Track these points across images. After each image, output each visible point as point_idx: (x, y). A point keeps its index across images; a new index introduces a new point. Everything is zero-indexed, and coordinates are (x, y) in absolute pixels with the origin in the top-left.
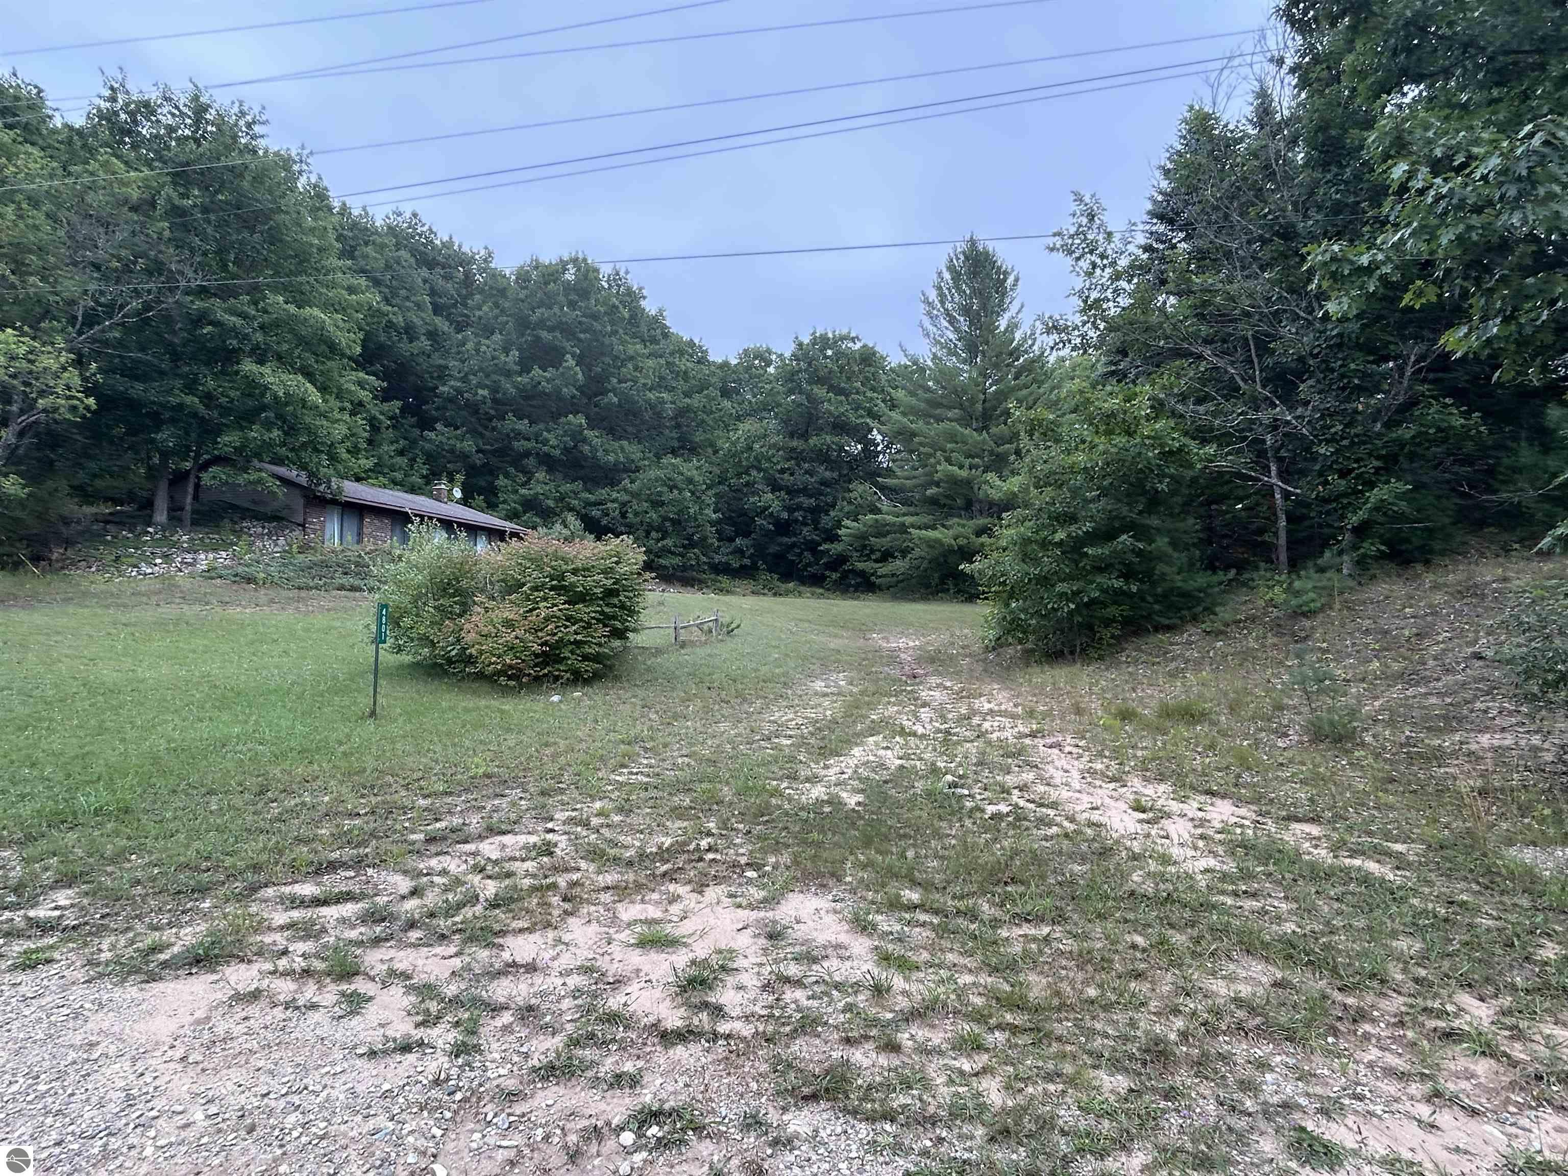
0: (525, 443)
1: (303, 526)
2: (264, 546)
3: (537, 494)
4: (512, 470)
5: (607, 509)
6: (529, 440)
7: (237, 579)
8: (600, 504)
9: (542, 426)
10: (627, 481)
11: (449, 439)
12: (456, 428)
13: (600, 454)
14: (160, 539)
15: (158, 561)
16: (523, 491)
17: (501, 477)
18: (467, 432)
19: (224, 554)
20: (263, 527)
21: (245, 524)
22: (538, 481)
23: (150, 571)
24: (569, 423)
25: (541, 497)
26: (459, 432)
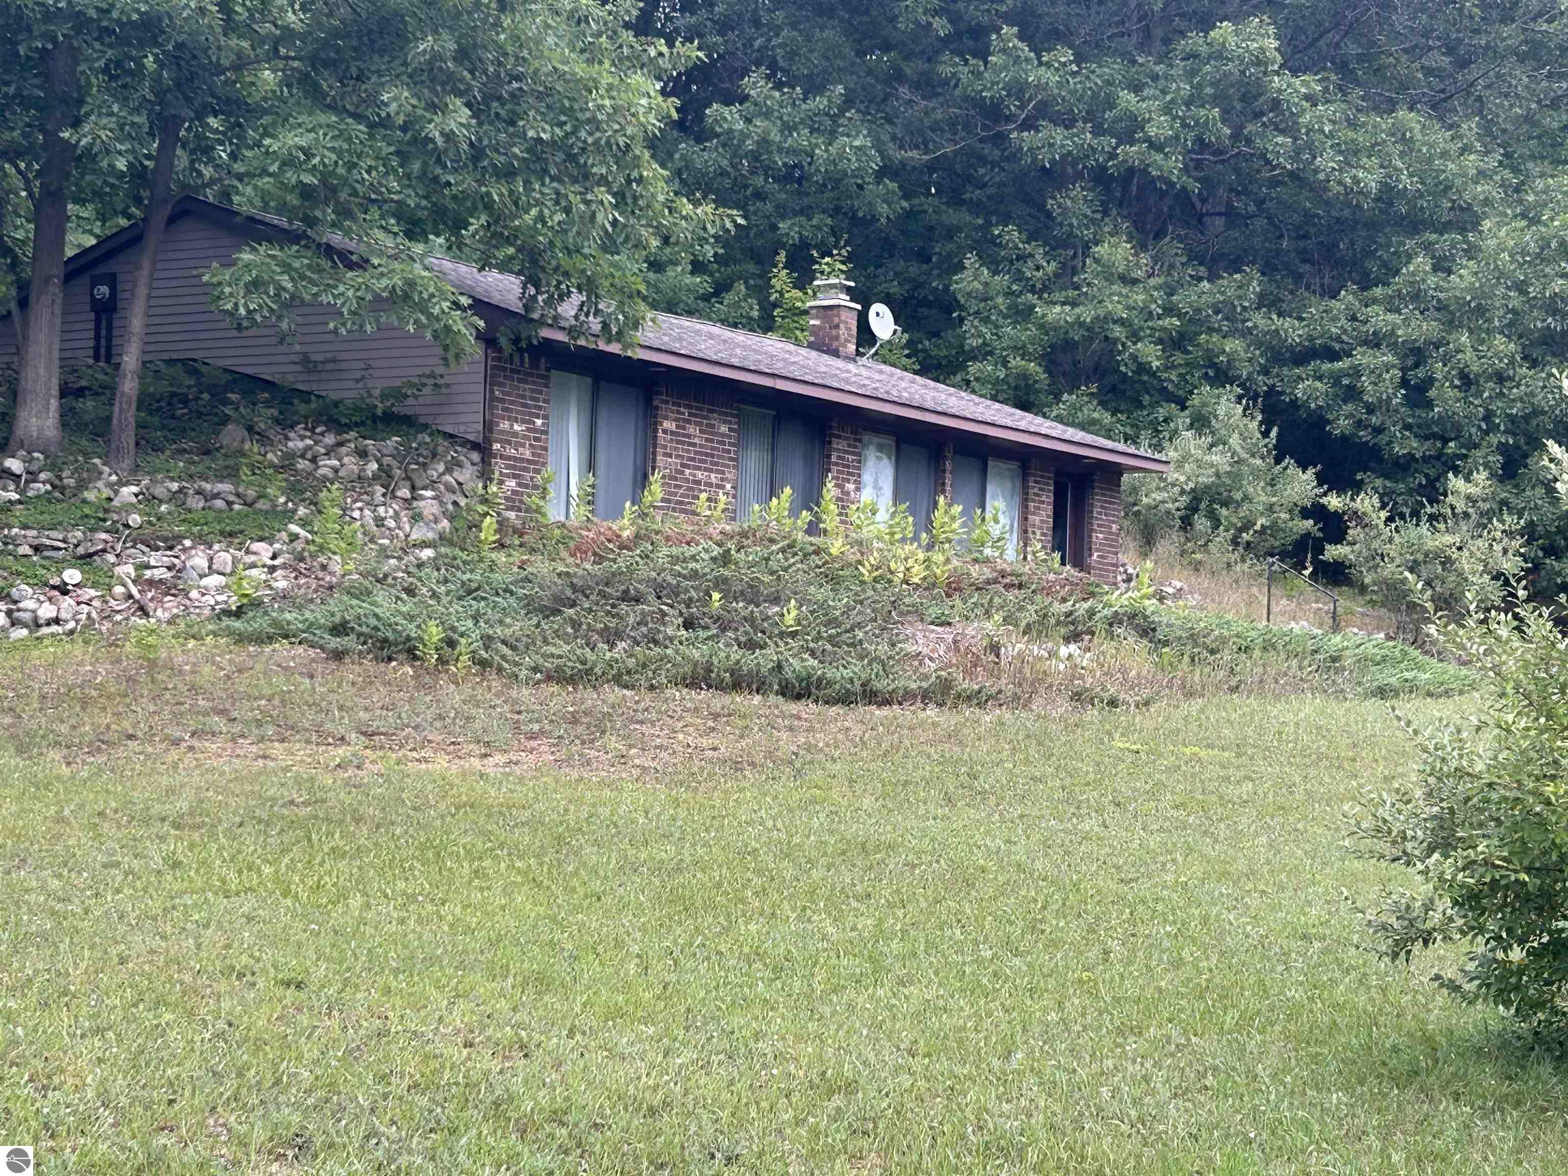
0: (1059, 135)
1: (483, 448)
2: (380, 522)
3: (1108, 318)
4: (1011, 234)
5: (1356, 372)
6: (1068, 124)
7: (349, 642)
8: (1333, 356)
9: (1112, 68)
10: (1421, 262)
11: (788, 128)
12: (814, 87)
13: (1327, 161)
14: (47, 498)
15: (72, 576)
16: (1056, 313)
17: (970, 260)
18: (849, 101)
19: (263, 550)
20: (363, 454)
21: (296, 445)
22: (1109, 275)
23: (47, 611)
24: (1220, 54)
25: (1118, 332)
26: (819, 102)
